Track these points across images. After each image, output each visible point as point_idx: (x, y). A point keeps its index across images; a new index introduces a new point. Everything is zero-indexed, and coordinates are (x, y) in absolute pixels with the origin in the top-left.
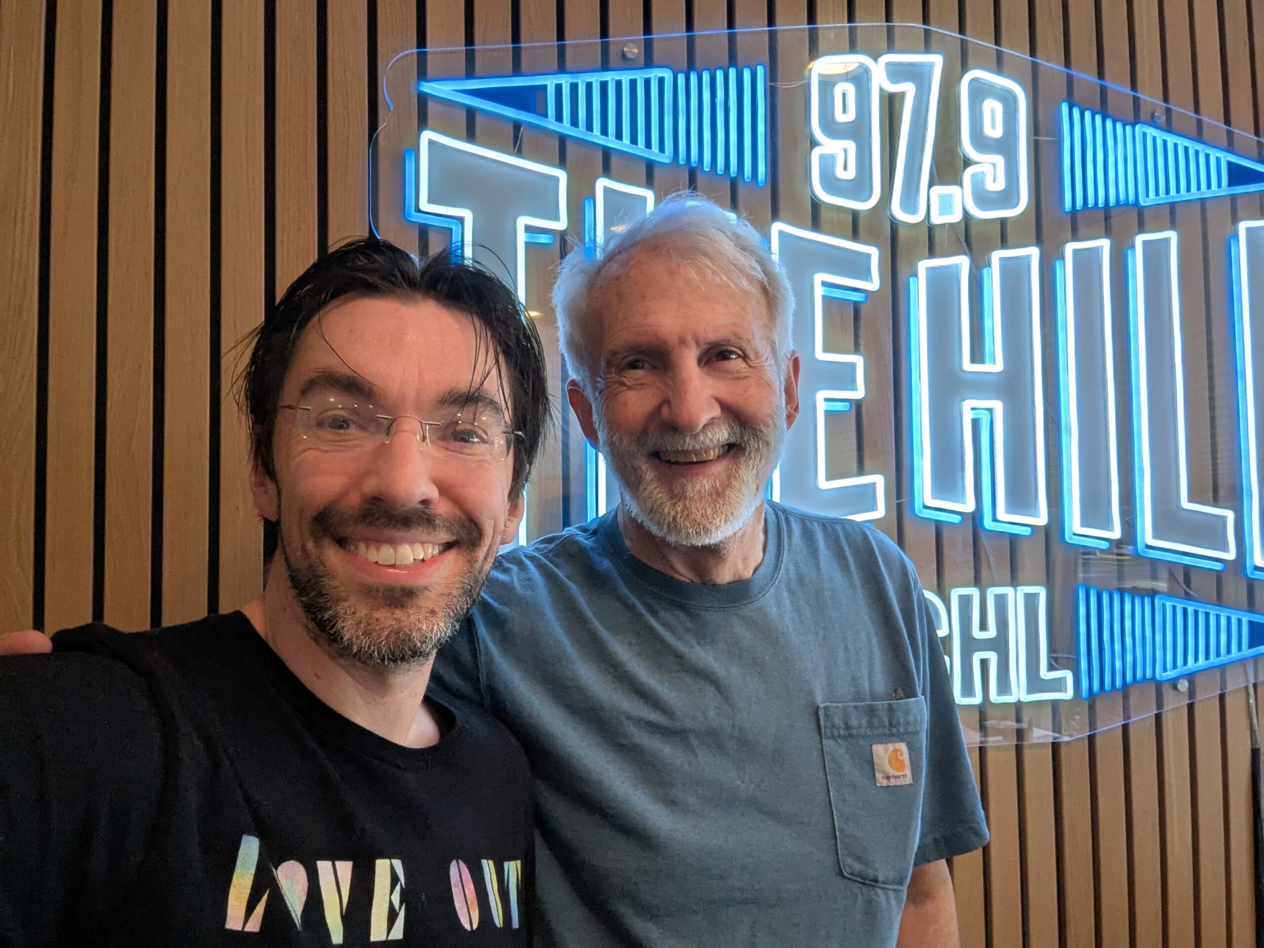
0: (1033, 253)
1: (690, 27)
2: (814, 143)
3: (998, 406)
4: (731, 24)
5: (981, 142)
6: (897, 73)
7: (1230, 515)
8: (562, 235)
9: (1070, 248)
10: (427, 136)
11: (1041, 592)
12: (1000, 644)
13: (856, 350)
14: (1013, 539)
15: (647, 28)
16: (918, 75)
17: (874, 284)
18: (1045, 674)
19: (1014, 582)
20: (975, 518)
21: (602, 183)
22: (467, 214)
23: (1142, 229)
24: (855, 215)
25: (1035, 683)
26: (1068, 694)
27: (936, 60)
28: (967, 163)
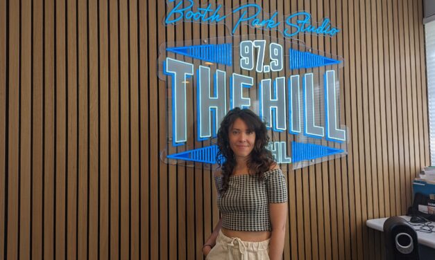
0: (284, 78)
1: (217, 36)
2: (241, 58)
3: (277, 107)
4: (225, 35)
5: (274, 57)
6: (256, 44)
7: (323, 128)
8: (193, 76)
9: (291, 76)
10: (167, 58)
11: (285, 143)
12: (277, 152)
13: (249, 97)
14: (280, 133)
15: (209, 37)
16: (261, 44)
17: (252, 85)
18: (286, 158)
19: (280, 141)
20: (272, 129)
21: (200, 66)
22: (175, 73)
23: (306, 72)
24: (249, 71)
25: (283, 160)
26: (290, 162)
27: (265, 41)
28: (271, 61)
